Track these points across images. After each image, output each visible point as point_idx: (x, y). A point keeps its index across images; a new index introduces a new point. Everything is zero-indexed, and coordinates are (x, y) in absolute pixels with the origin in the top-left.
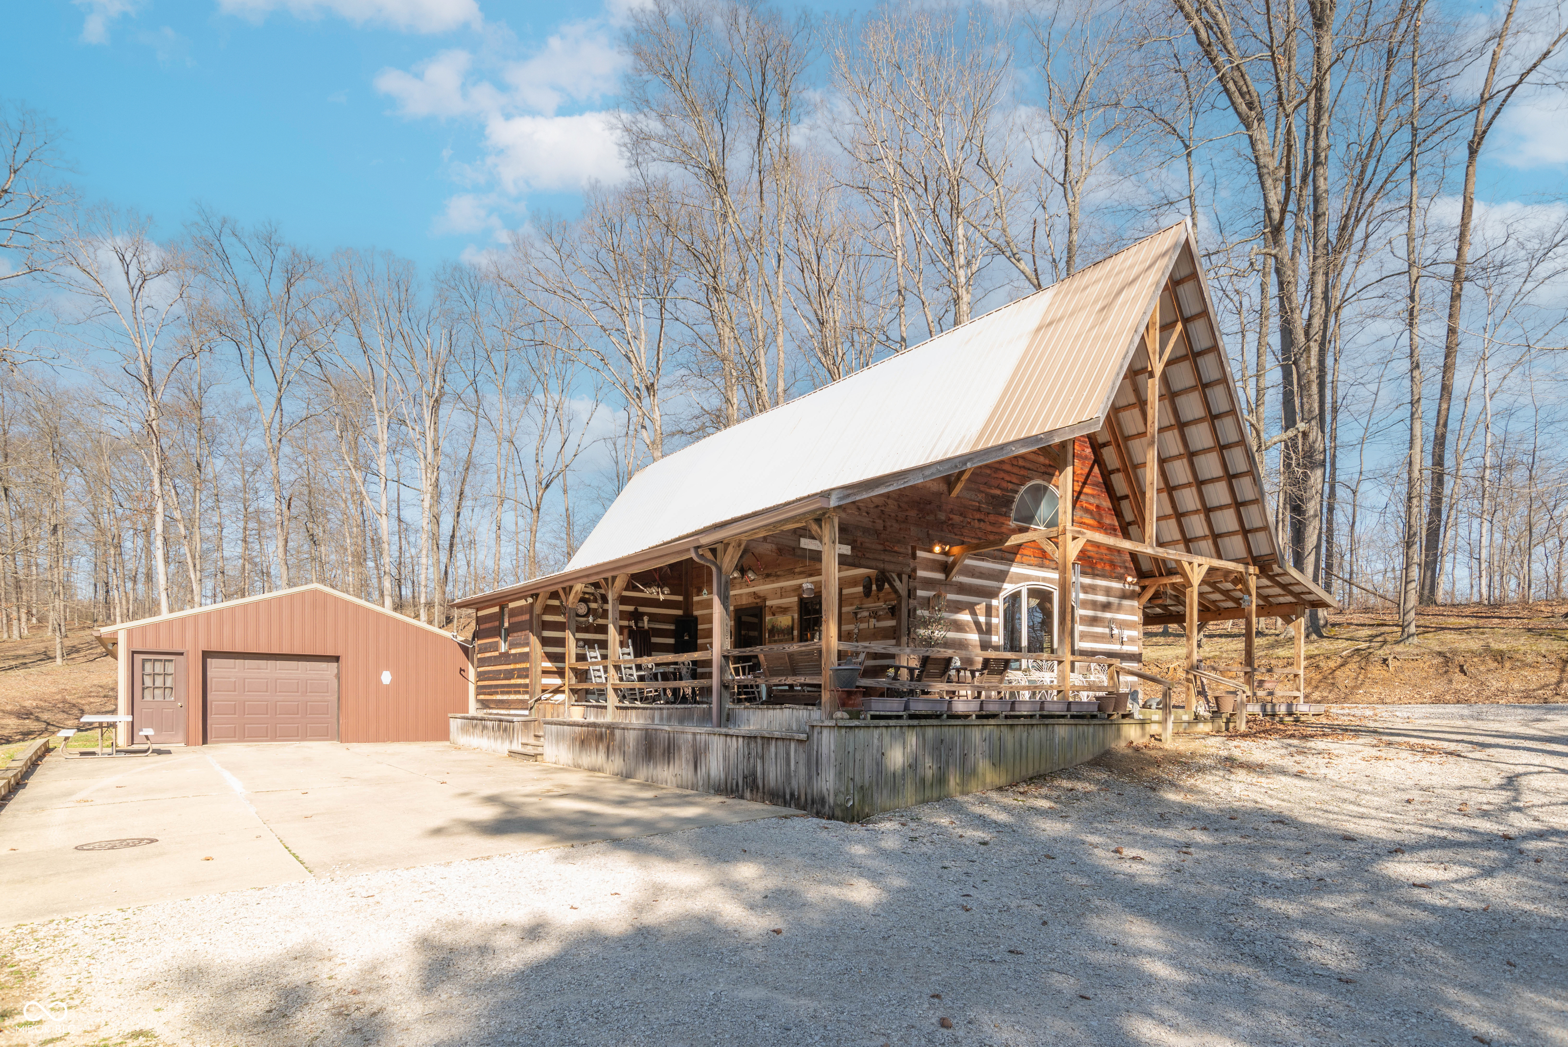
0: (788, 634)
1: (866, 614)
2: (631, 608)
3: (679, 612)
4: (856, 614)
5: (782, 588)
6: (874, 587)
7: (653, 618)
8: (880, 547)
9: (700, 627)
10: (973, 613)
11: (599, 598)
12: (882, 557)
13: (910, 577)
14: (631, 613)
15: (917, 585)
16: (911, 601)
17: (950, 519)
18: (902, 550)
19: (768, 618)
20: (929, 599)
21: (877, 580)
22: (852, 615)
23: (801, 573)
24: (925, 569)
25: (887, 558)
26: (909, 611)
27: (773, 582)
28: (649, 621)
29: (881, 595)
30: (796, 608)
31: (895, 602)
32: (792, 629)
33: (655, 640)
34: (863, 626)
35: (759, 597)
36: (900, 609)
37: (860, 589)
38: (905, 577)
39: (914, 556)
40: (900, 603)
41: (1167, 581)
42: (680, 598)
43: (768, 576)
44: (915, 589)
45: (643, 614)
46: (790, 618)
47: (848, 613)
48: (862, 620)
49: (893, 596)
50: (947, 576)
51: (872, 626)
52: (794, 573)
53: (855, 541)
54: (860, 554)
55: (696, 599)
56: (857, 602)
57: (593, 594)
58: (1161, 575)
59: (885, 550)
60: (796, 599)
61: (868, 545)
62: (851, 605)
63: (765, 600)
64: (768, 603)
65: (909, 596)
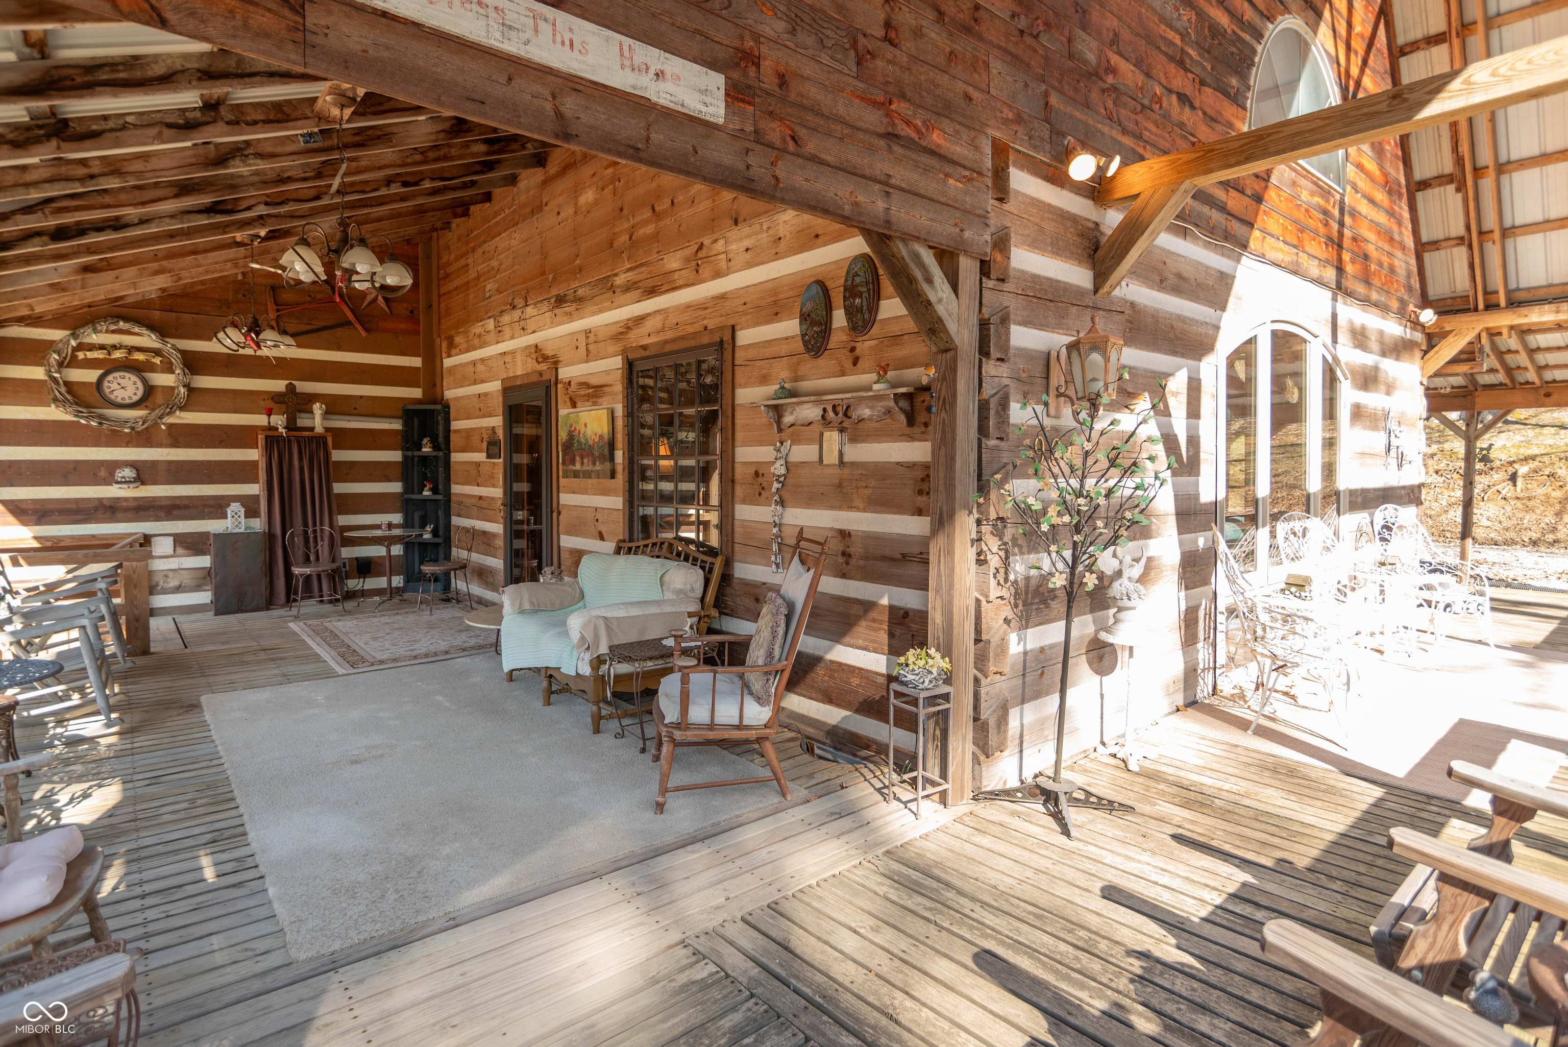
0: (602, 458)
1: (810, 412)
2: (279, 385)
3: (416, 393)
4: (777, 411)
5: (588, 332)
6: (839, 318)
7: (335, 405)
8: (872, 118)
9: (455, 425)
10: (1161, 410)
11: (176, 360)
12: (881, 165)
13: (985, 268)
14: (276, 397)
15: (1012, 303)
16: (990, 368)
17: (1112, 70)
18: (959, 150)
19: (563, 412)
20: (1047, 360)
21: (850, 291)
22: (765, 417)
23: (628, 288)
24: (1034, 244)
25: (902, 175)
26: (983, 407)
27: (570, 317)
28: (327, 413)
29: (865, 345)
30: (619, 388)
31: (925, 375)
32: (612, 446)
33: (338, 455)
34: (803, 452)
35: (546, 358)
36: (950, 403)
37: (790, 327)
38: (968, 267)
39: (1002, 192)
40: (949, 374)
41: (1503, 320)
42: (416, 362)
43: (560, 301)
44: (1005, 321)
45: (313, 398)
46: (603, 415)
47: (754, 406)
48: (797, 433)
49: (919, 347)
50: (1101, 277)
51: (831, 457)
52: (612, 289)
53: (751, 59)
54: (775, 132)
55: (448, 362)
56: (781, 371)
57: (157, 352)
58: (1491, 307)
59: (891, 136)
60: (617, 362)
61: (815, 93)
62: (764, 380)
63: (555, 364)
64: (565, 373)
65: (984, 351)
